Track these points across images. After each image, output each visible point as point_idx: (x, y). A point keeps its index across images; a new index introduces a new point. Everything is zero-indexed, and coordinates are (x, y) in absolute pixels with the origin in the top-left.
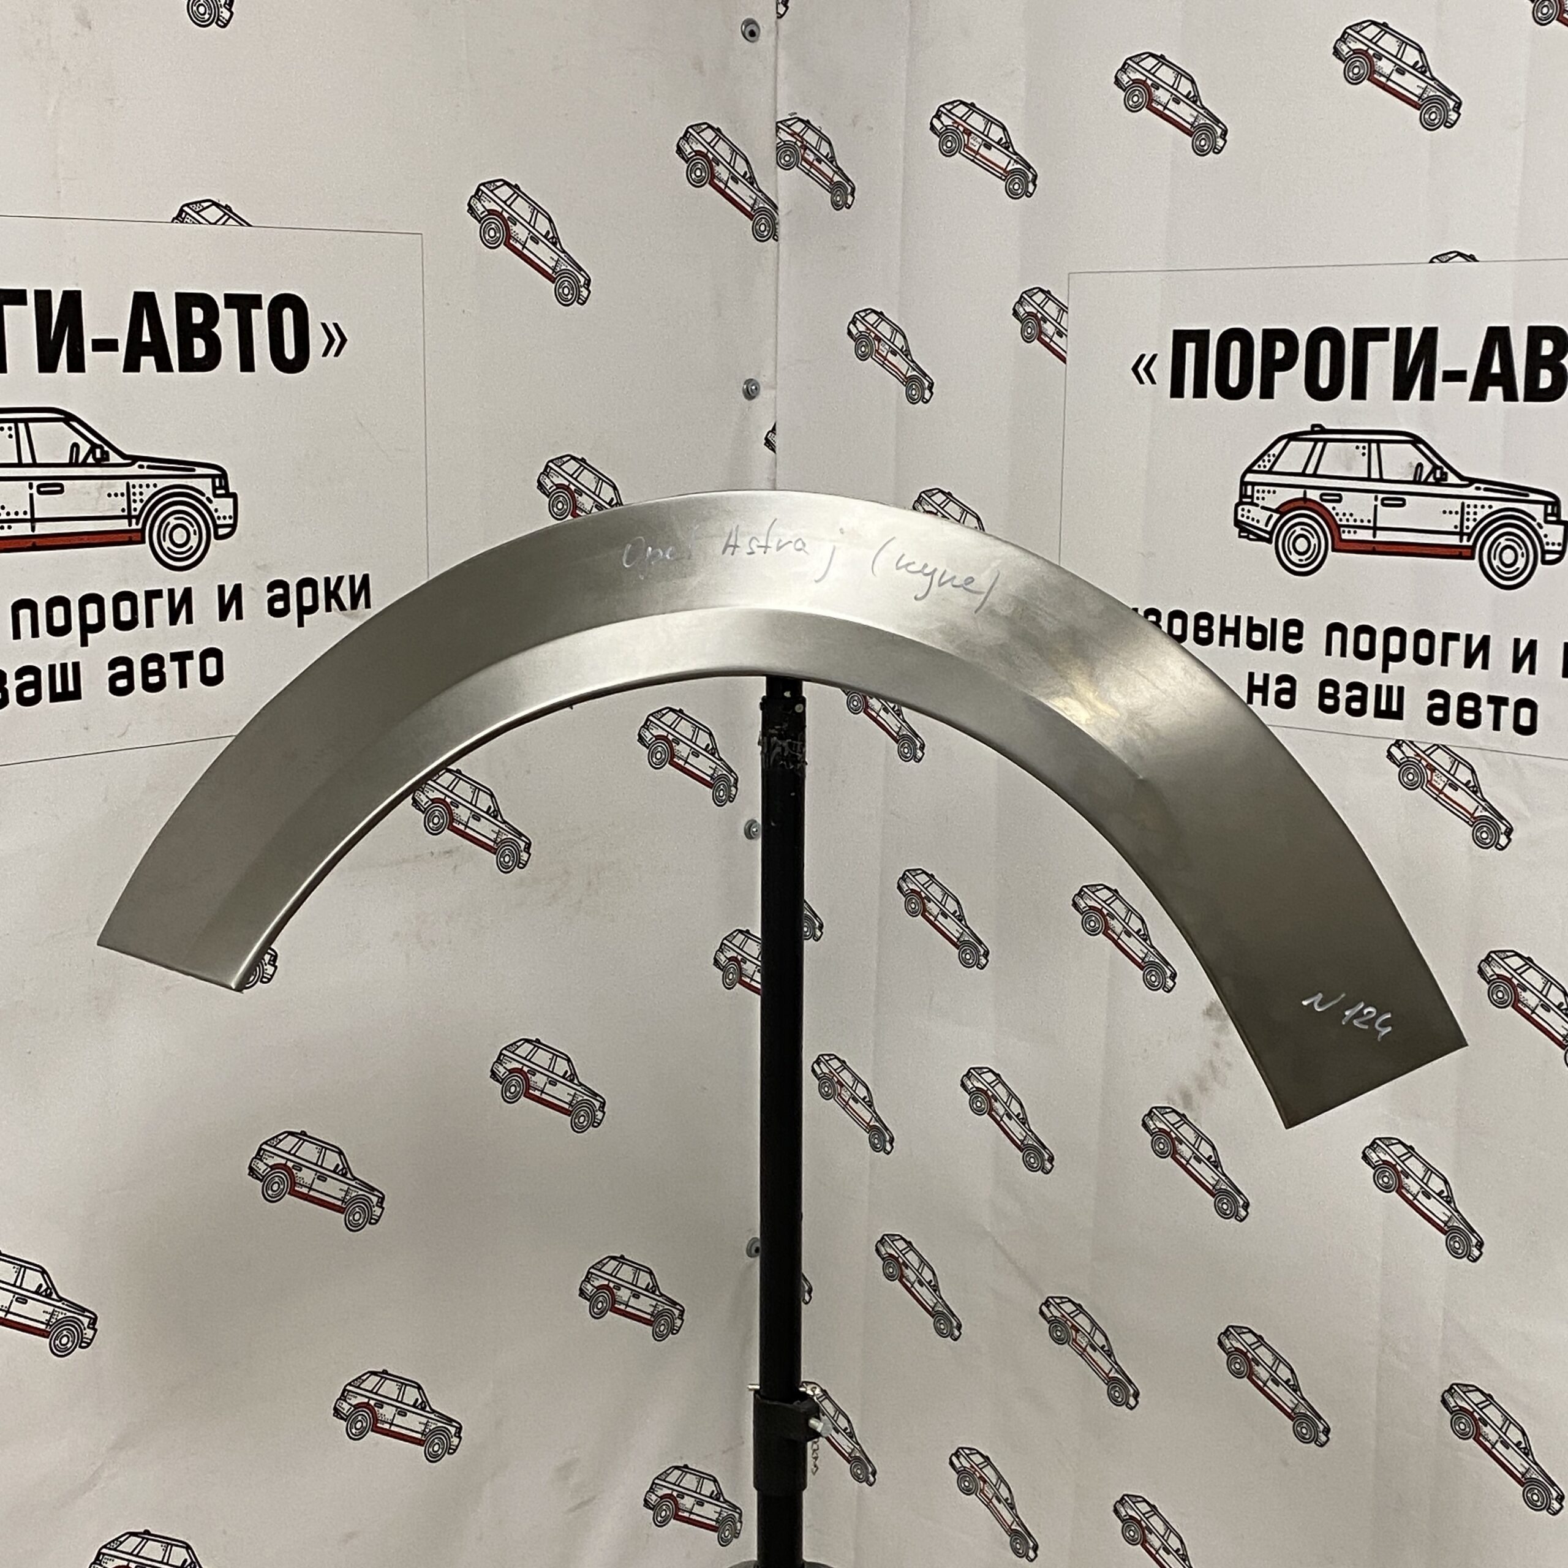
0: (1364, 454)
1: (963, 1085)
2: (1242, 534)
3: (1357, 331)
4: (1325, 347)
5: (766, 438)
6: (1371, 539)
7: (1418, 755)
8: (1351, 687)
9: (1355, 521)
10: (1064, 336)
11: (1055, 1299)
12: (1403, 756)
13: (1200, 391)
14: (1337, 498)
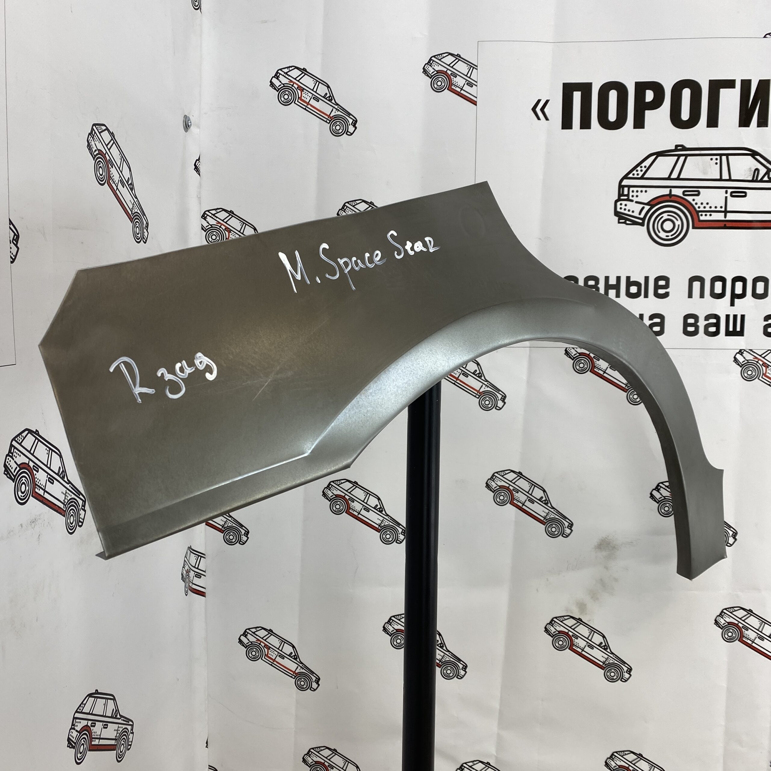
0: (716, 164)
1: (385, 629)
2: (621, 221)
3: (711, 82)
4: (686, 93)
5: (195, 165)
6: (724, 219)
7: (756, 358)
8: (707, 318)
9: (710, 207)
10: (474, 85)
11: (468, 764)
12: (744, 360)
13: (585, 124)
14: (697, 193)
